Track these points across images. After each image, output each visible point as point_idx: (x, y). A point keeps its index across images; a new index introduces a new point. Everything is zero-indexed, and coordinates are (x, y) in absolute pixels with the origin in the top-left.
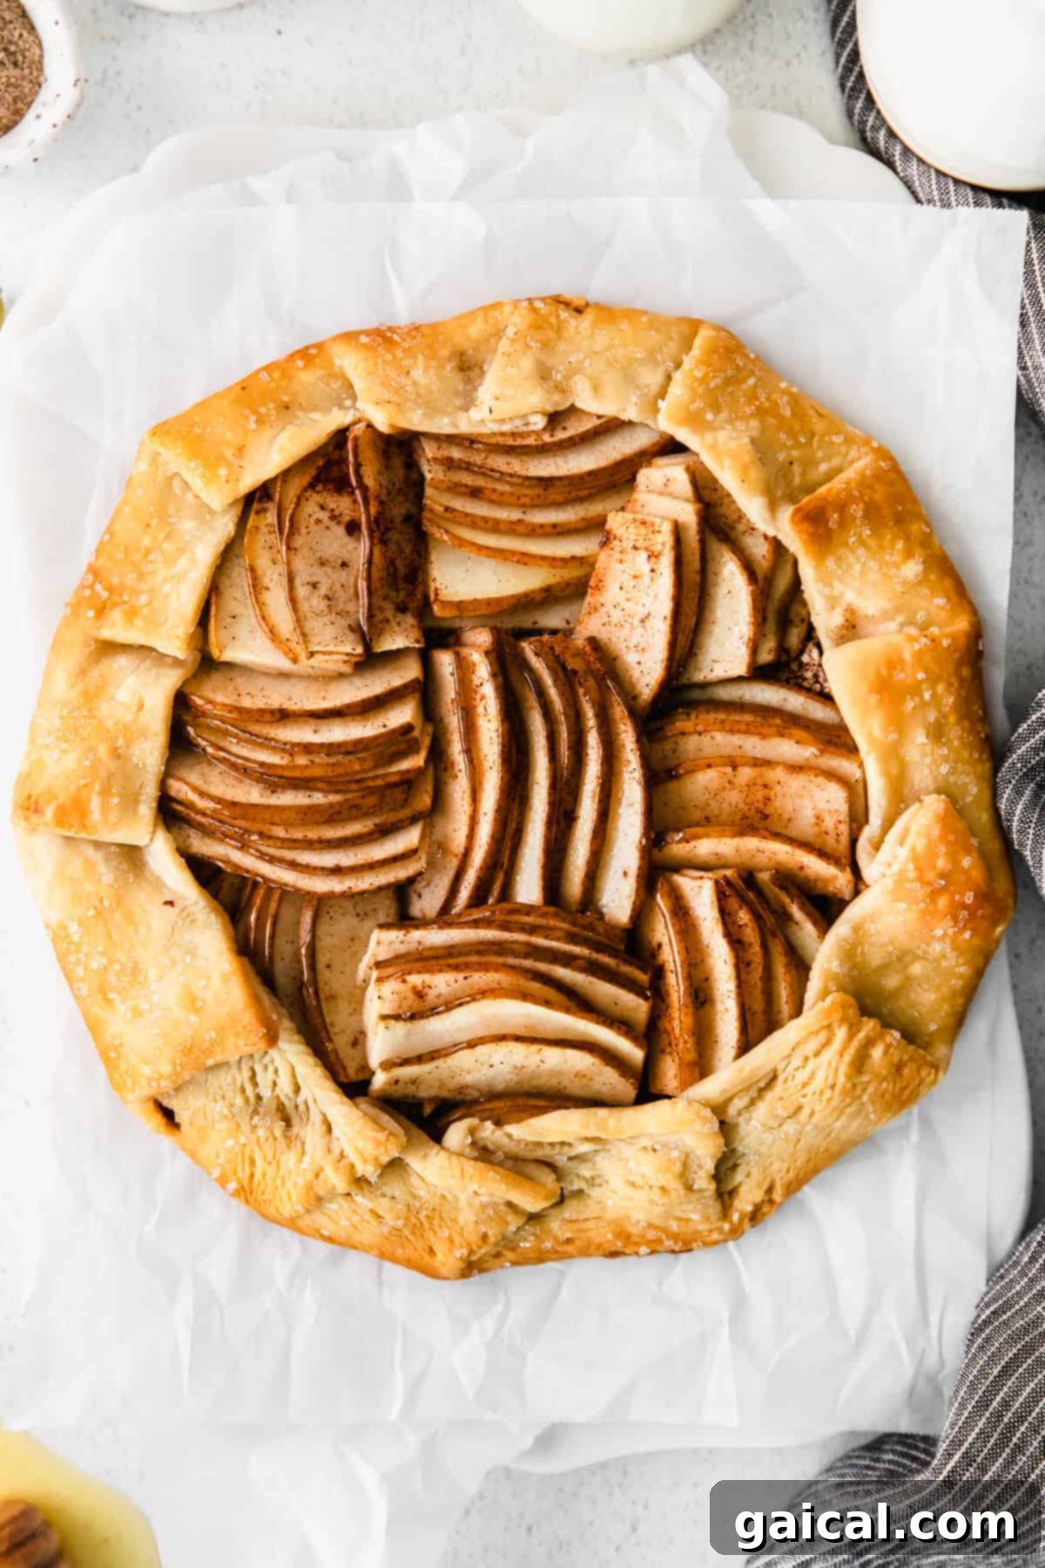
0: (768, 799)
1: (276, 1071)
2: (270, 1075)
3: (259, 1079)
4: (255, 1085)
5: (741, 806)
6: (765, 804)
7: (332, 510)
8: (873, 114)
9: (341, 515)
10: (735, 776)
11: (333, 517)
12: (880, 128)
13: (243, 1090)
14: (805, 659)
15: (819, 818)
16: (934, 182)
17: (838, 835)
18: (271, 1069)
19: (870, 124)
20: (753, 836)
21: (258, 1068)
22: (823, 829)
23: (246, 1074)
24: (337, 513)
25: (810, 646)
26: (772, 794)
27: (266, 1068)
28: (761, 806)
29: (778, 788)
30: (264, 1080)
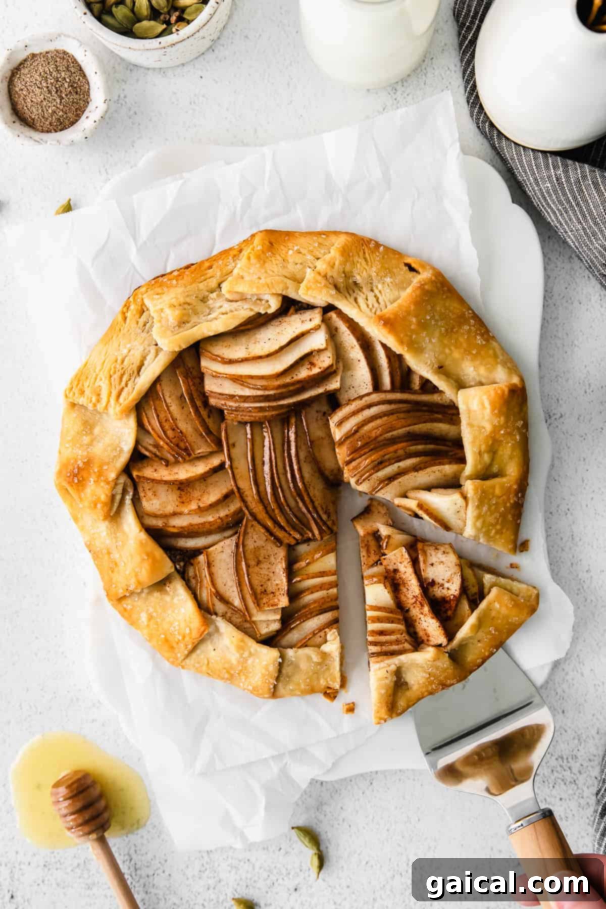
0: (180, 497)
1: (368, 306)
2: (370, 303)
3: (375, 299)
4: (375, 296)
5: (191, 491)
6: (181, 494)
7: (443, 589)
8: (483, 115)
9: (439, 588)
10: (198, 504)
11: (442, 585)
12: (486, 122)
13: (380, 292)
14: (182, 564)
15: (155, 494)
16: (513, 148)
17: (144, 490)
18: (371, 306)
19: (481, 120)
20: (181, 480)
21: (376, 305)
22: (151, 491)
23: (381, 300)
24: (441, 588)
25: (182, 570)
26: (179, 499)
27: (373, 306)
28: (183, 493)
29: (177, 503)
30: (371, 300)
